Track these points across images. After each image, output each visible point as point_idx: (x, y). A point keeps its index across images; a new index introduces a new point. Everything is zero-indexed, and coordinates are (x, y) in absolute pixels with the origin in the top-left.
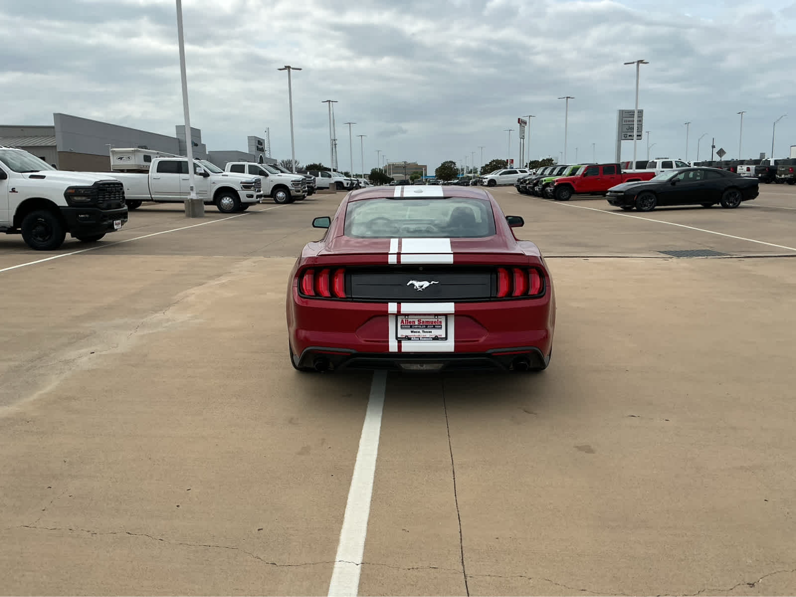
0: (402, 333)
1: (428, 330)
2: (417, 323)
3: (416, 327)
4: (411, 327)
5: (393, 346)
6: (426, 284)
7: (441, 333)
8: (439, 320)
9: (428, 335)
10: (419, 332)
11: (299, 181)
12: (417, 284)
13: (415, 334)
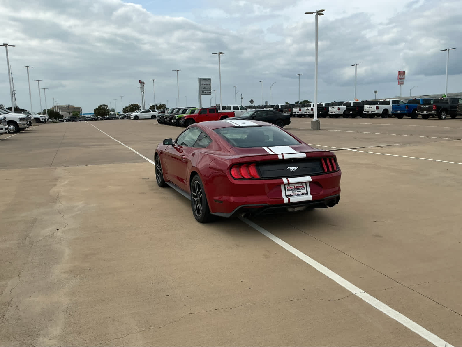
0: (289, 193)
1: (299, 191)
2: (294, 188)
3: (294, 189)
4: (292, 190)
5: (286, 200)
6: (295, 168)
7: (304, 191)
8: (303, 185)
9: (299, 193)
10: (295, 192)
11: (25, 118)
12: (292, 168)
13: (294, 193)
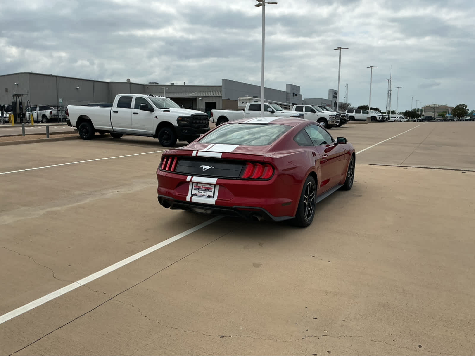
0: (194, 192)
1: (206, 192)
2: (201, 188)
3: (201, 189)
4: (198, 189)
5: (188, 199)
6: (208, 167)
7: (211, 194)
8: (212, 187)
9: (205, 194)
10: (202, 192)
11: (334, 116)
12: (204, 167)
13: (200, 193)
